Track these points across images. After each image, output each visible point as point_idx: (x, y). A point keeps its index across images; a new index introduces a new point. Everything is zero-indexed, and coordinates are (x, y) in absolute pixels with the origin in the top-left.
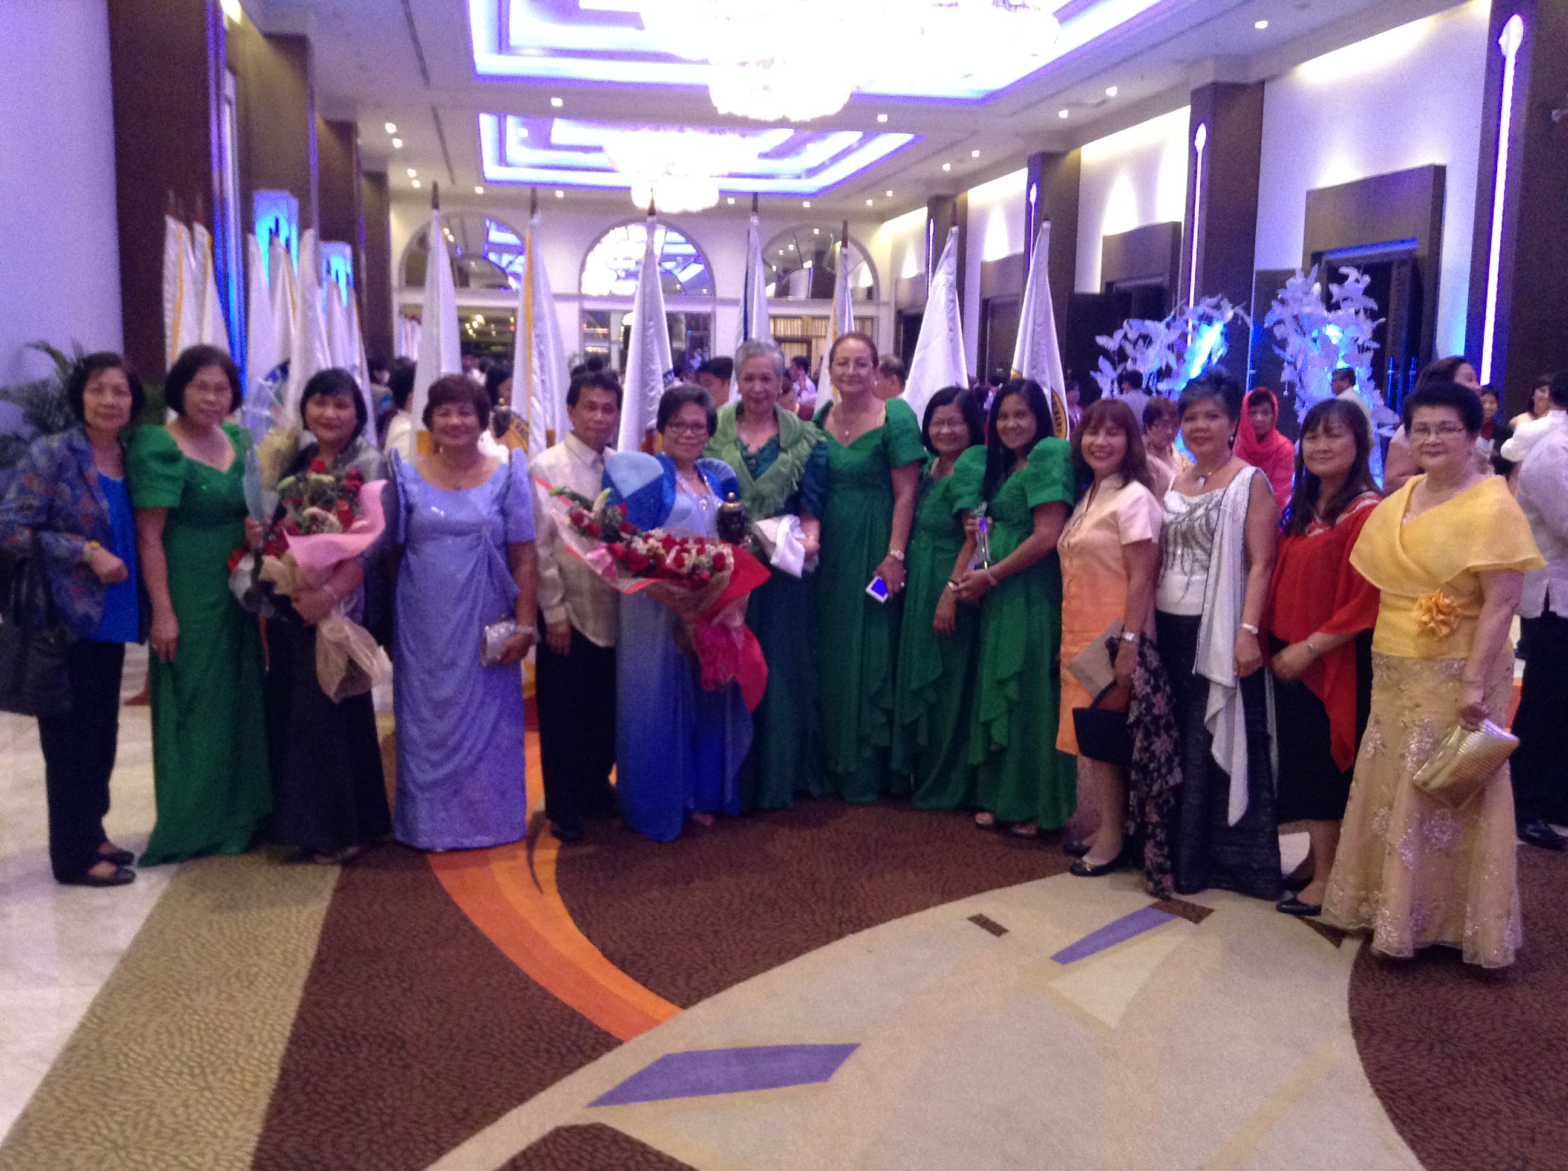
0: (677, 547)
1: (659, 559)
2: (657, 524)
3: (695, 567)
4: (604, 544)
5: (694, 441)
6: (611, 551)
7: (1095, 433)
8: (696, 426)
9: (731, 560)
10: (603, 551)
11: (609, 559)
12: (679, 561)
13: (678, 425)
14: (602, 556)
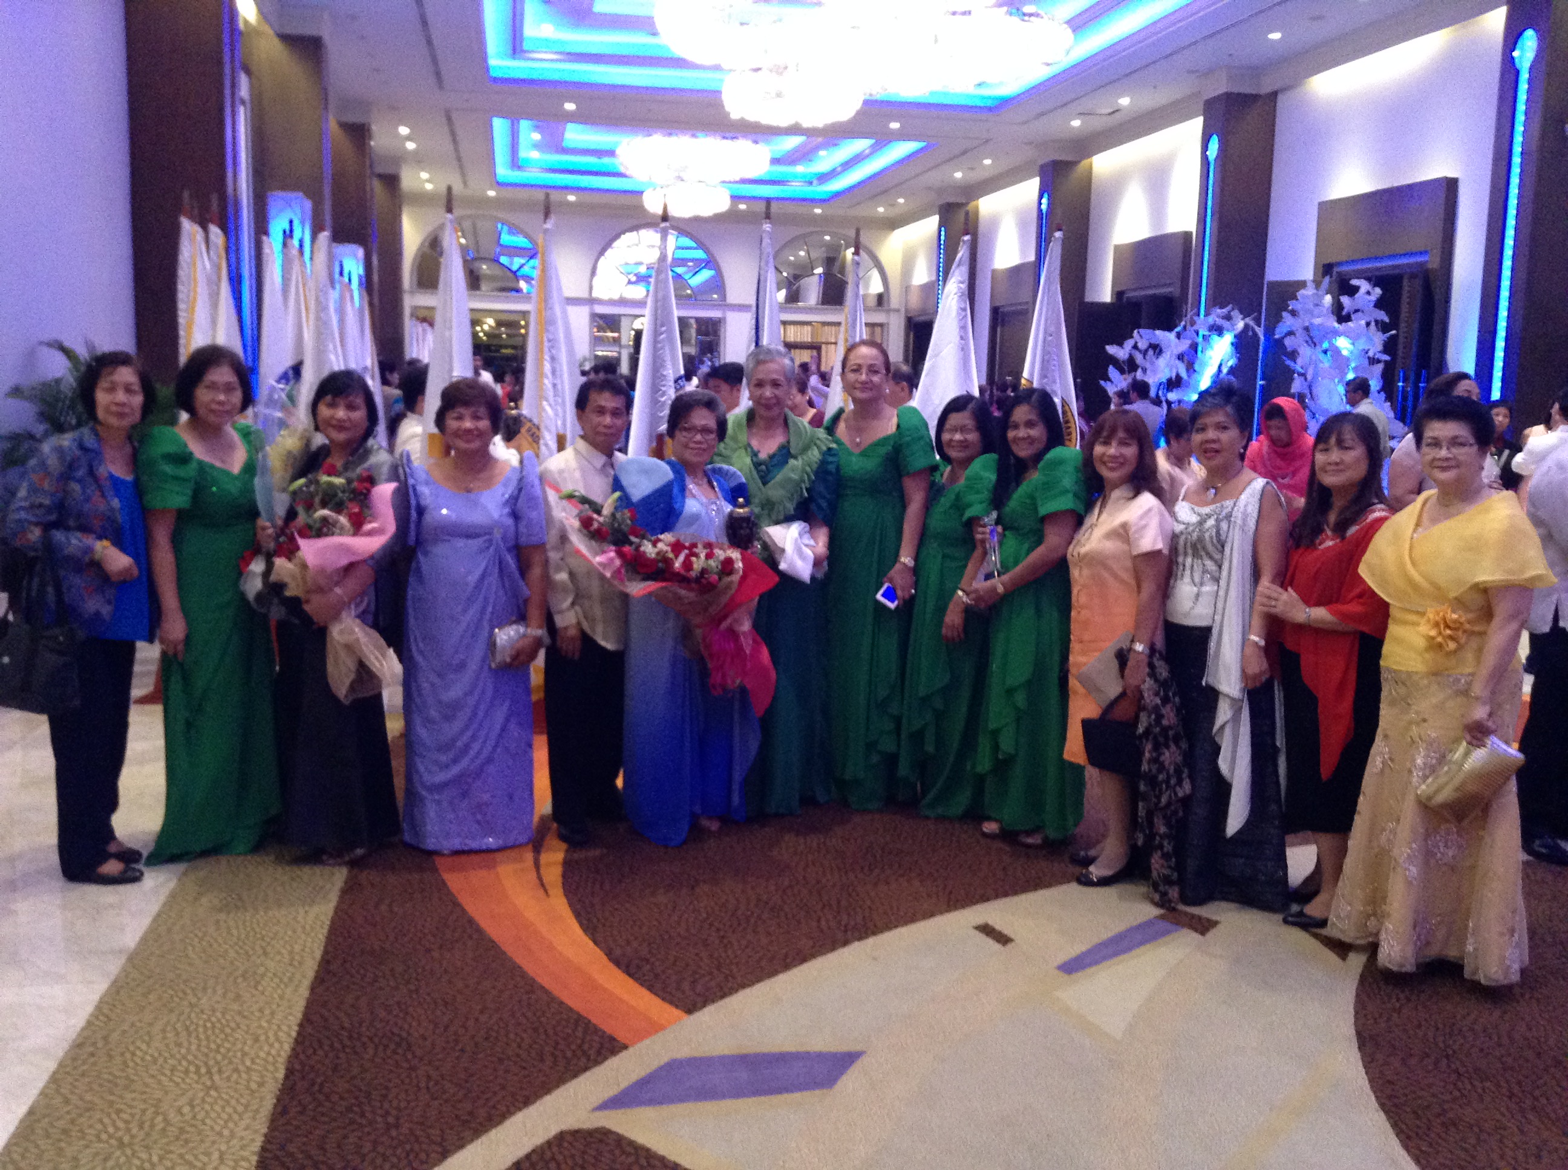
0: (686, 551)
1: (668, 562)
2: (666, 528)
3: (704, 571)
4: (613, 548)
5: (704, 446)
6: (620, 554)
7: (1107, 443)
8: (705, 430)
9: (739, 565)
10: (612, 554)
11: (618, 562)
12: (687, 565)
13: (686, 429)
14: (611, 560)
